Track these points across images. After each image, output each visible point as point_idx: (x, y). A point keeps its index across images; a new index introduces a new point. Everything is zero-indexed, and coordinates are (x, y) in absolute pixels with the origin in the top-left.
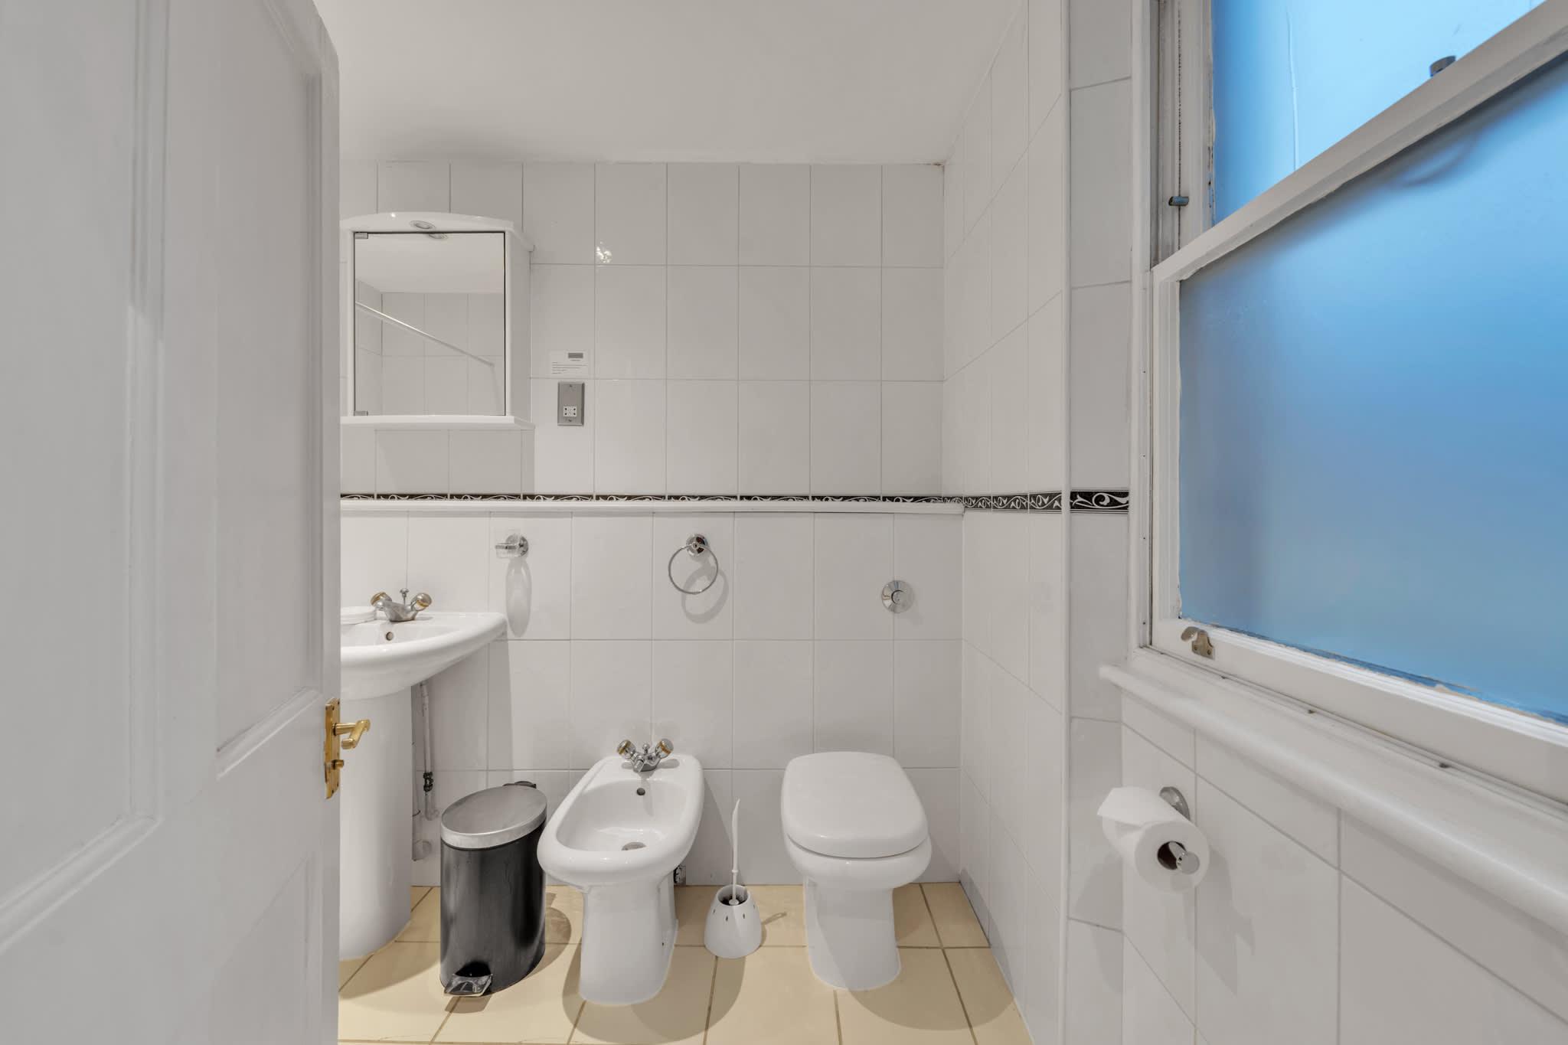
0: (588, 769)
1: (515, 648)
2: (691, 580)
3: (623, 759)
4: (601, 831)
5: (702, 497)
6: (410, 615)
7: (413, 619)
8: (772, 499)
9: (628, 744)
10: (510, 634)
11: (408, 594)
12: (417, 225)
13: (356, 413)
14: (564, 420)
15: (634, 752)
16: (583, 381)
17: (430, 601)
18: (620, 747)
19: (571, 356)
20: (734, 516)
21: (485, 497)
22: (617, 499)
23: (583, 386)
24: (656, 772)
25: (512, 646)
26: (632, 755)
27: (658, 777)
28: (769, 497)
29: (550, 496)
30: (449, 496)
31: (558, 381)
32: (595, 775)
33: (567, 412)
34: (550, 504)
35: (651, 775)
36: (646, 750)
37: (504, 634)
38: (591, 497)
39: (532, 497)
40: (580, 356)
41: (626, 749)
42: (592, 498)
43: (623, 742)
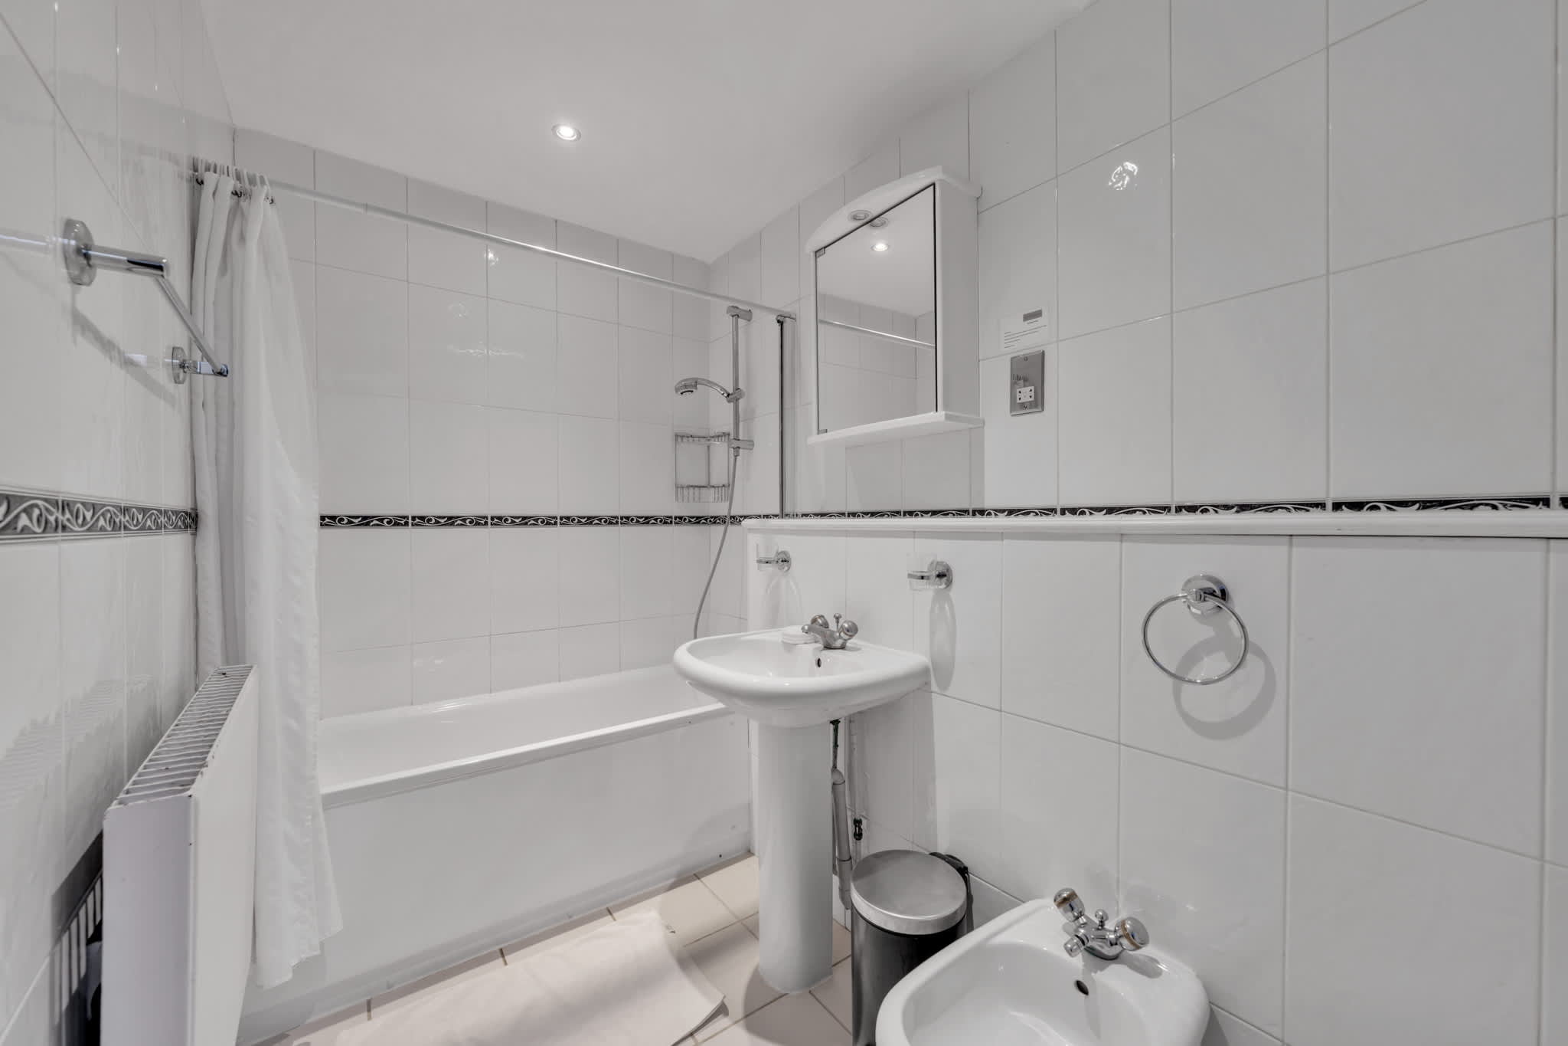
0: (1024, 902)
1: (941, 705)
2: (1192, 658)
3: (1060, 918)
4: (1015, 1013)
5: (1243, 508)
6: (839, 643)
7: (843, 647)
8: (1425, 508)
9: (1073, 896)
10: (934, 687)
11: (840, 620)
12: (855, 218)
13: (819, 432)
14: (1018, 407)
15: (1081, 914)
16: (1041, 349)
17: (856, 630)
18: (1060, 895)
19: (1027, 317)
20: (1291, 545)
21: (934, 513)
22: (1091, 514)
23: (1043, 354)
24: (1114, 968)
25: (938, 702)
26: (1077, 918)
27: (1113, 979)
28: (1414, 503)
29: (1002, 511)
30: (902, 513)
31: (1010, 357)
32: (1017, 921)
33: (1022, 396)
34: (1002, 521)
35: (1102, 969)
36: (1102, 923)
37: (927, 683)
38: (1053, 510)
39: (982, 512)
40: (1038, 314)
41: (1067, 901)
42: (1056, 513)
43: (1066, 890)
